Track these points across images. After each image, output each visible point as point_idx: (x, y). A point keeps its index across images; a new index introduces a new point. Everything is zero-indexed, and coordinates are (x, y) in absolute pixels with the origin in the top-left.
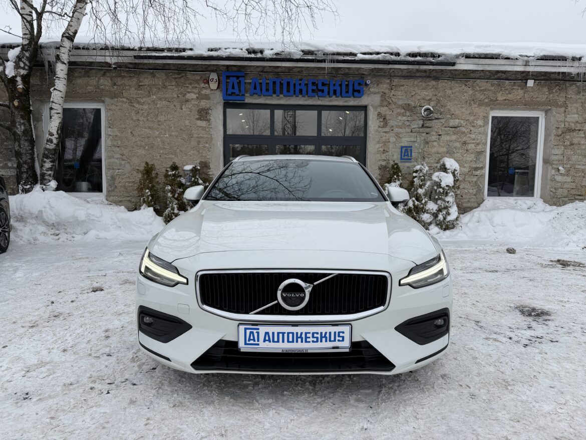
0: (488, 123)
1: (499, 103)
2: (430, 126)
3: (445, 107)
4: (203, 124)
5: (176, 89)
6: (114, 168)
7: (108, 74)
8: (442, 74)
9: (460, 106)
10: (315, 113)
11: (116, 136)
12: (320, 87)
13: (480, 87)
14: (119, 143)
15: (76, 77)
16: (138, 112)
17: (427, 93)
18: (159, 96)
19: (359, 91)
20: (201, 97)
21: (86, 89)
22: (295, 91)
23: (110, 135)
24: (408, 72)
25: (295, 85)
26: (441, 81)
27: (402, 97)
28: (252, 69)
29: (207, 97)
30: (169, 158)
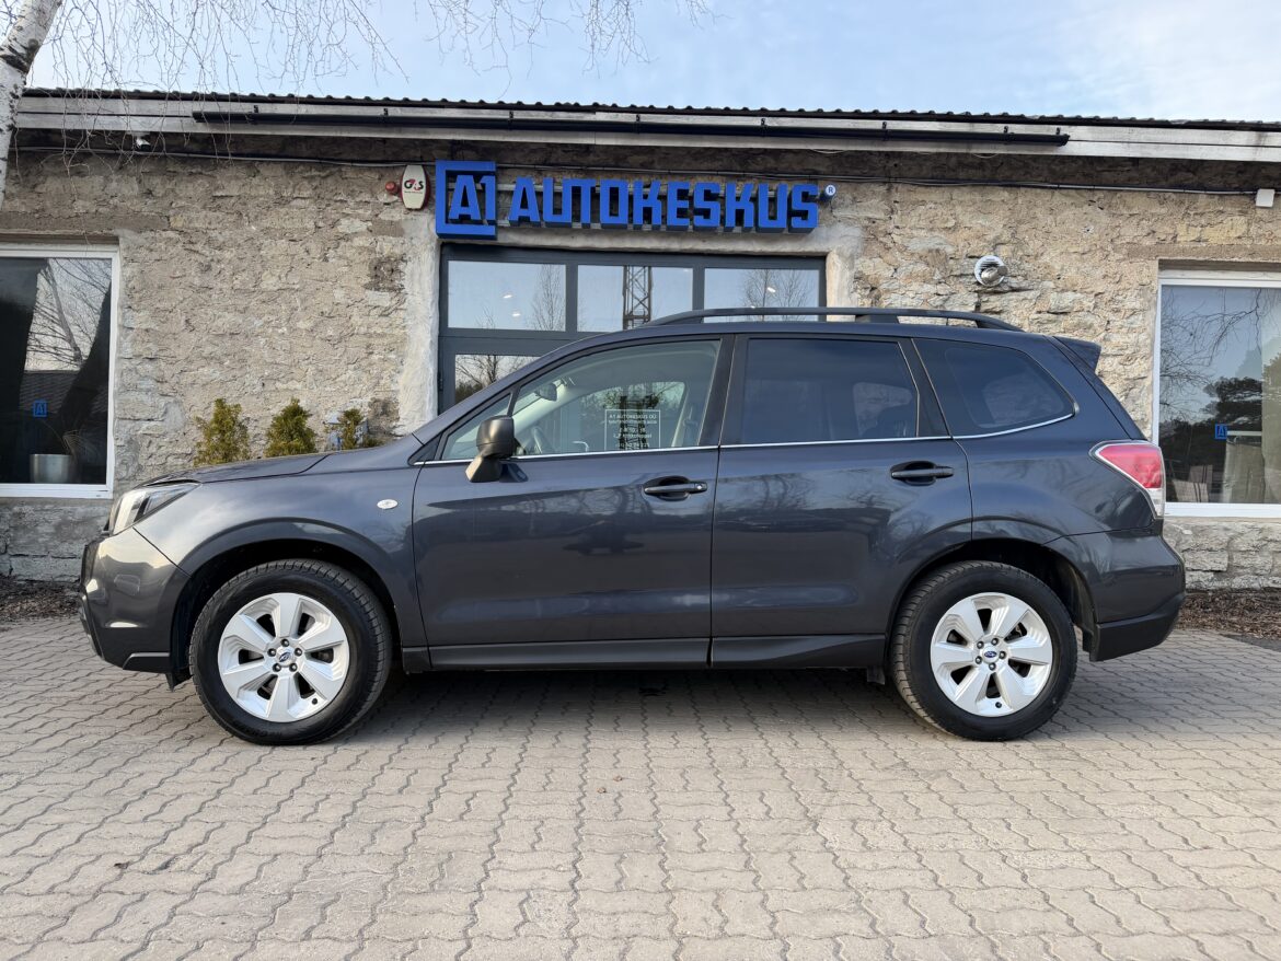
0: (1156, 303)
1: (1184, 251)
2: (998, 310)
3: (1036, 257)
4: (384, 299)
5: (313, 208)
6: (138, 416)
7: (132, 169)
8: (1027, 173)
9: (1078, 257)
10: (686, 274)
11: (147, 330)
12: (700, 203)
13: (1129, 208)
14: (155, 349)
15: (46, 177)
16: (209, 268)
17: (987, 224)
18: (268, 225)
19: (804, 214)
20: (380, 228)
21: (72, 208)
22: (631, 215)
23: (132, 329)
24: (934, 168)
25: (631, 198)
26: (1023, 190)
27: (923, 233)
28: (518, 156)
29: (395, 230)
30: (287, 389)
